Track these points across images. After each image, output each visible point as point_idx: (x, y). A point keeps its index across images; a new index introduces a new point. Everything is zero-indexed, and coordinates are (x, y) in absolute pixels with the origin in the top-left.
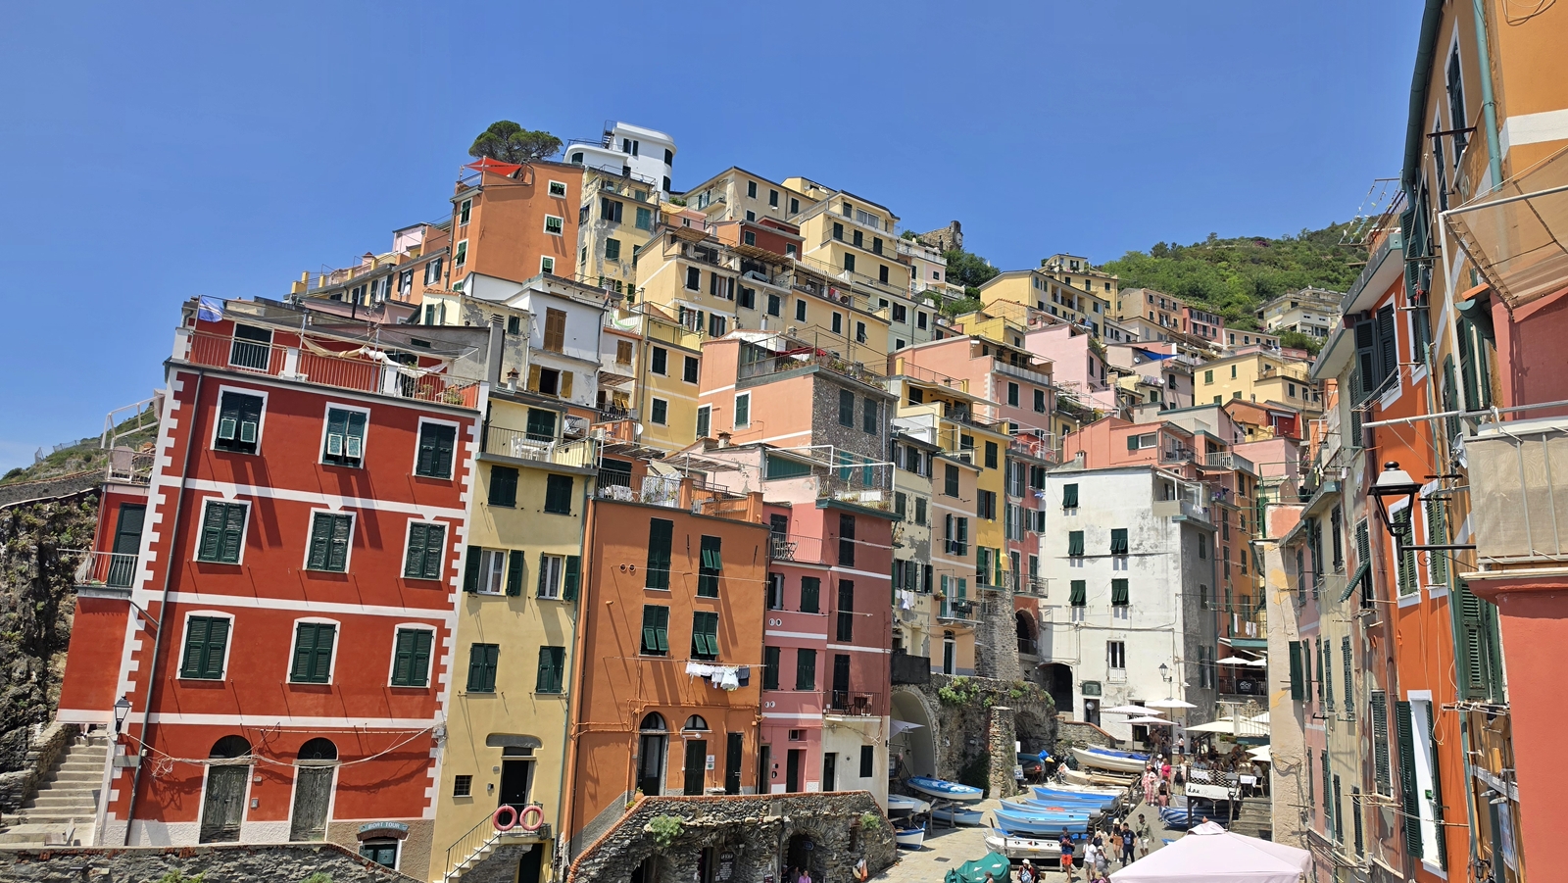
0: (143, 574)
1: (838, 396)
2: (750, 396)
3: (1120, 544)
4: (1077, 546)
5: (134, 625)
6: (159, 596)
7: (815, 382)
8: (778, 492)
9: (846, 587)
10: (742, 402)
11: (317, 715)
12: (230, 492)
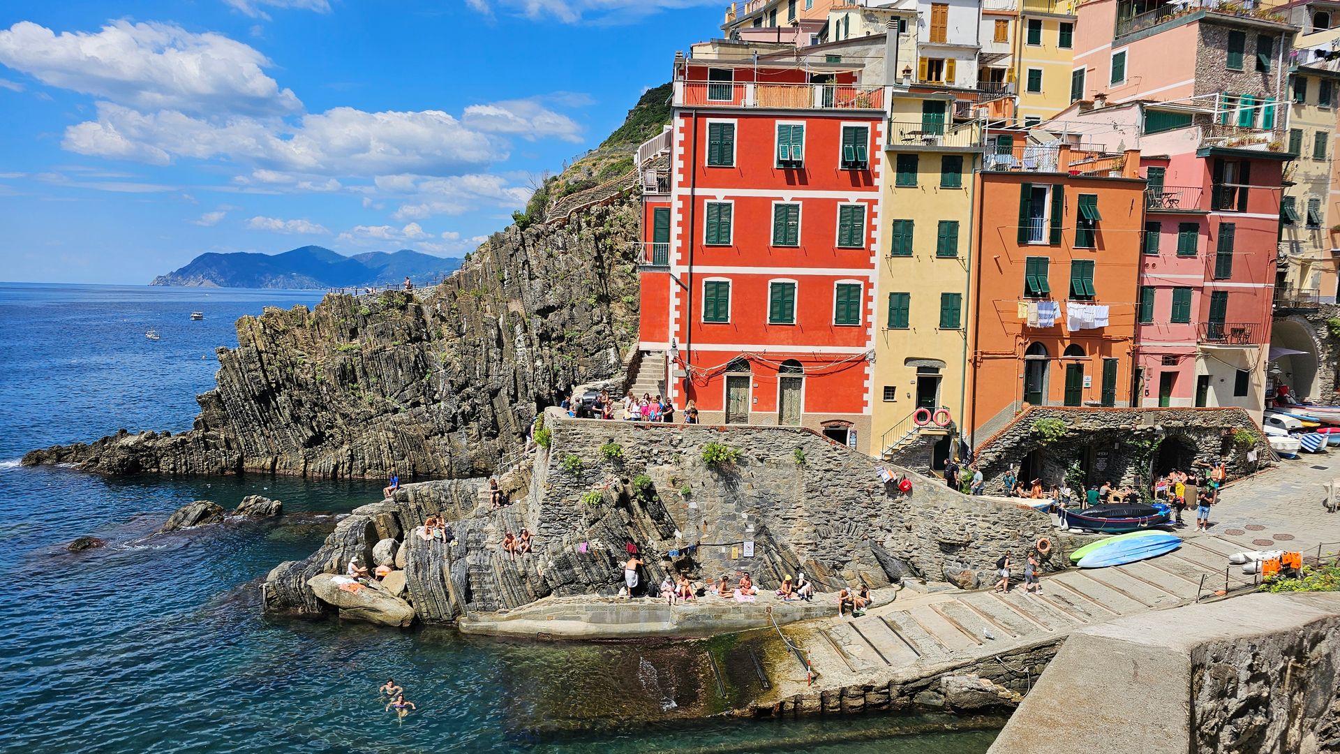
0: (674, 256)
1: (1227, 39)
2: (1127, 53)
5: (675, 288)
6: (686, 269)
7: (1201, 29)
8: (1156, 145)
9: (1227, 229)
10: (1119, 60)
11: (788, 344)
12: (720, 195)
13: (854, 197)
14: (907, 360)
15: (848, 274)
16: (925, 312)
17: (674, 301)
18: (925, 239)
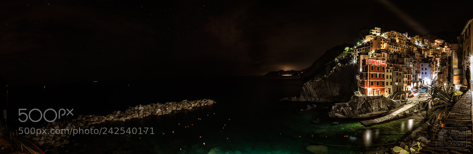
0: (368, 79)
3: (426, 69)
4: (422, 69)
5: (368, 82)
9: (408, 76)
10: (398, 60)
11: (378, 87)
12: (372, 73)
13: (383, 73)
14: (388, 89)
15: (383, 80)
16: (389, 84)
17: (368, 83)
18: (389, 77)
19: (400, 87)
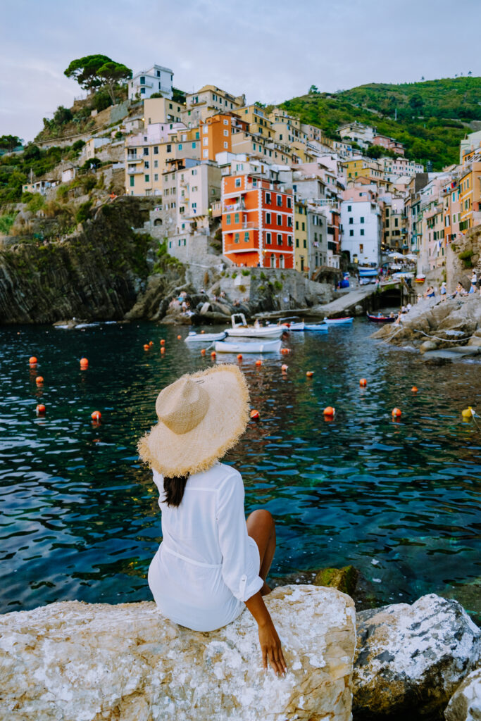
3: (362, 220)
4: (351, 221)
5: (261, 234)
10: (295, 187)
11: (281, 250)
12: (269, 211)
13: (289, 215)
14: (299, 255)
15: (289, 234)
16: (301, 244)
17: (261, 238)
18: (300, 226)
19: (321, 255)
